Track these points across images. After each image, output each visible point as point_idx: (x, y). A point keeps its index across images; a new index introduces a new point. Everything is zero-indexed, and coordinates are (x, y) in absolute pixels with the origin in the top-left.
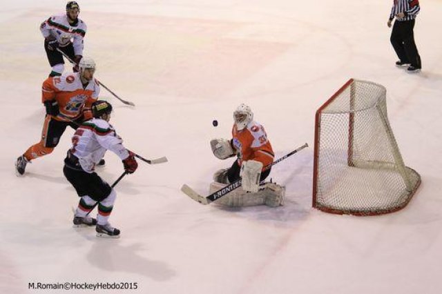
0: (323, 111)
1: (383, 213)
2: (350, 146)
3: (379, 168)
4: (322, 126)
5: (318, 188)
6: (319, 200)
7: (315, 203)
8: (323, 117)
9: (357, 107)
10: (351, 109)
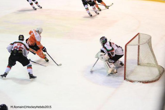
0: (128, 45)
1: (150, 82)
2: (138, 58)
3: (149, 66)
4: (127, 50)
5: (126, 73)
6: (126, 78)
7: (125, 79)
8: (128, 47)
9: (141, 43)
10: (138, 44)
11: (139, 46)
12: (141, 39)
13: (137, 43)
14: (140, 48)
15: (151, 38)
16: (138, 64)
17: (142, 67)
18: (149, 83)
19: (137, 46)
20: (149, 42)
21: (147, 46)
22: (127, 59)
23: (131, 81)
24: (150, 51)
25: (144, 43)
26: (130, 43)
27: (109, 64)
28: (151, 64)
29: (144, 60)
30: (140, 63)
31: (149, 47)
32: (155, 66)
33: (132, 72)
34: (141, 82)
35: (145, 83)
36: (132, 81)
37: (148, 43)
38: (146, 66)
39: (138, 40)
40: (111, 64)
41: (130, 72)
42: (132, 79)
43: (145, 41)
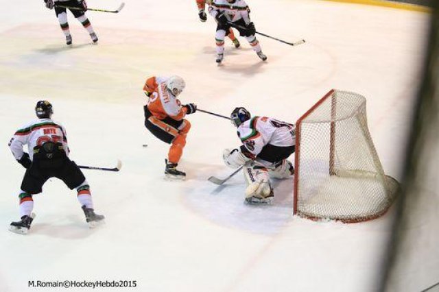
0: (303, 120)
1: (363, 220)
2: (332, 157)
3: (361, 177)
4: (302, 135)
5: (299, 196)
6: (300, 208)
7: (296, 211)
8: (304, 126)
9: (337, 117)
10: (332, 118)
11: (333, 125)
12: (338, 105)
13: (329, 117)
14: (337, 128)
15: (365, 103)
16: (332, 173)
17: (341, 180)
18: (359, 221)
19: (328, 126)
20: (360, 114)
21: (354, 124)
22: (301, 157)
23: (312, 218)
24: (363, 138)
25: (348, 117)
26: (309, 117)
27: (253, 172)
28: (364, 171)
29: (346, 161)
30: (335, 168)
31: (361, 126)
32: (375, 177)
33: (315, 192)
34: (337, 219)
35: (351, 222)
36: (314, 217)
37: (357, 116)
38: (354, 177)
39: (330, 108)
40: (258, 173)
41: (308, 193)
42: (315, 212)
43: (349, 110)
